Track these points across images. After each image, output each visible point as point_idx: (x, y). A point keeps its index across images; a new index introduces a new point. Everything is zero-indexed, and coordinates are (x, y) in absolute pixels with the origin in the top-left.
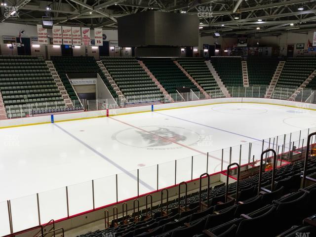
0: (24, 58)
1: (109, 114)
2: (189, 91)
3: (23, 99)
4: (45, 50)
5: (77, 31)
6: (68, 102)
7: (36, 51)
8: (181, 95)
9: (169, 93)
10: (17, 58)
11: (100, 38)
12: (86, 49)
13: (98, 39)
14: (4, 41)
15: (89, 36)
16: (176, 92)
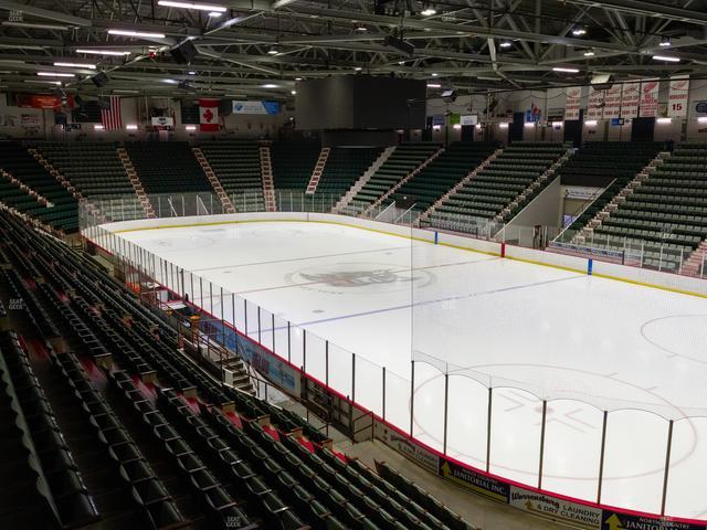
4: (603, 128)
5: (633, 89)
7: (590, 132)
11: (682, 96)
12: (684, 126)
13: (676, 102)
15: (656, 97)
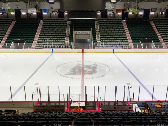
0: (61, 20)
1: (84, 52)
2: (151, 42)
3: (46, 40)
6: (67, 43)
8: (142, 44)
9: (133, 42)
10: (58, 20)
14: (52, 11)
16: (139, 42)
